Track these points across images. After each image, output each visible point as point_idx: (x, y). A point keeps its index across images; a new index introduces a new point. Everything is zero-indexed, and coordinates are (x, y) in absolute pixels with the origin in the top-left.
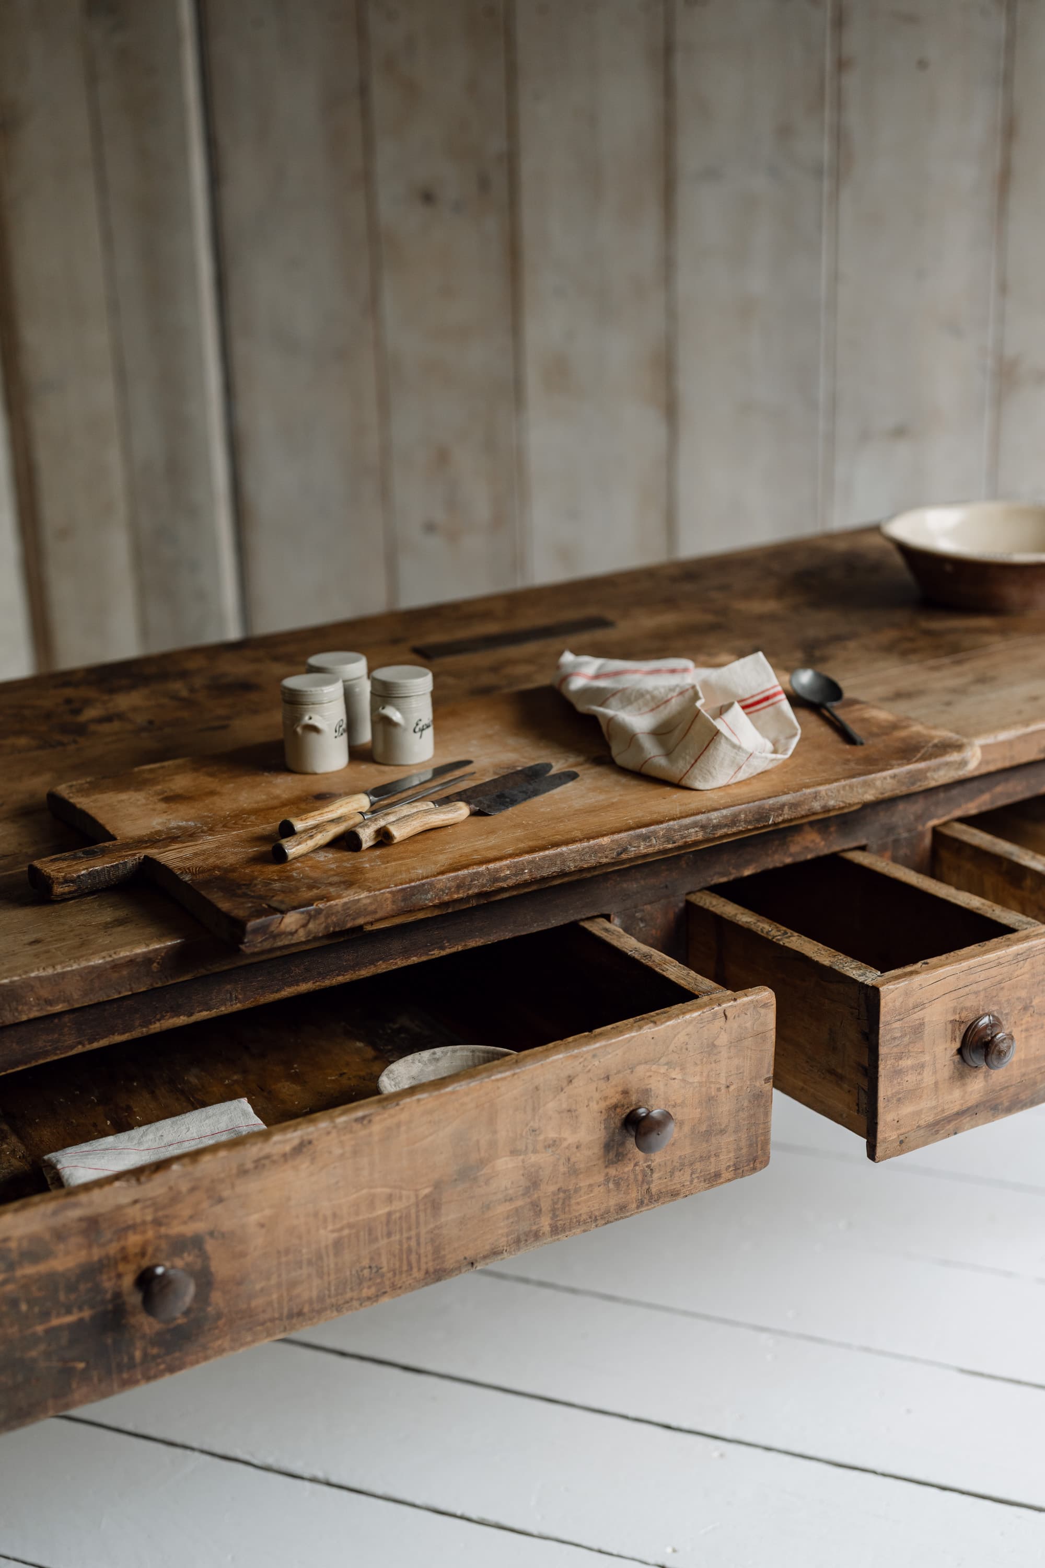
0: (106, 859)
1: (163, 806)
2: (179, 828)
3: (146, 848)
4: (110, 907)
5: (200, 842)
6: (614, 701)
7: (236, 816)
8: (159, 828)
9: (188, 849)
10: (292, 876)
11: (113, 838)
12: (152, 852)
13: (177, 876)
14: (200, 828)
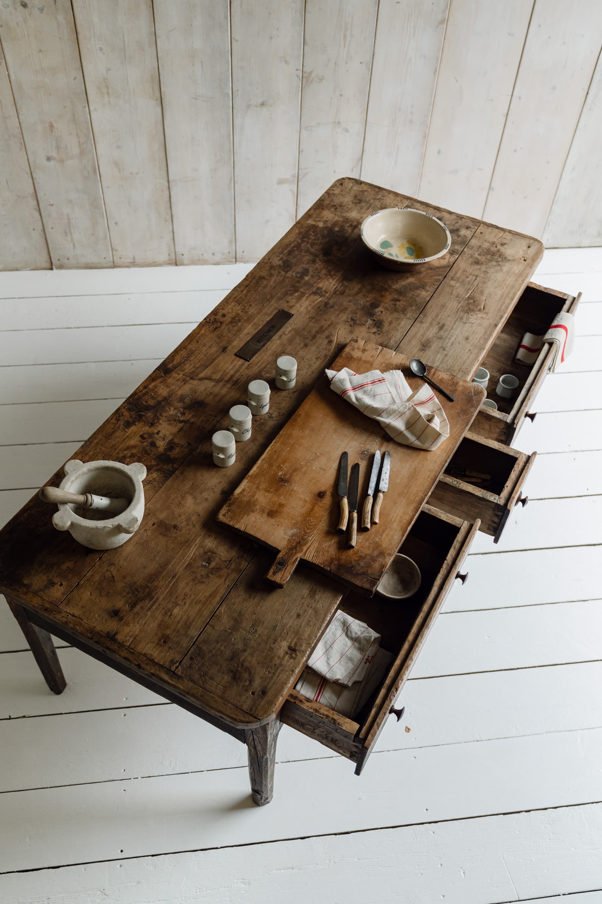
0: (290, 566)
1: (272, 521)
2: (293, 535)
3: (296, 553)
4: (300, 582)
5: (310, 543)
6: (384, 414)
7: (305, 520)
8: (287, 538)
9: (311, 549)
10: (361, 556)
11: (278, 551)
12: (299, 556)
13: (323, 568)
14: (300, 533)
